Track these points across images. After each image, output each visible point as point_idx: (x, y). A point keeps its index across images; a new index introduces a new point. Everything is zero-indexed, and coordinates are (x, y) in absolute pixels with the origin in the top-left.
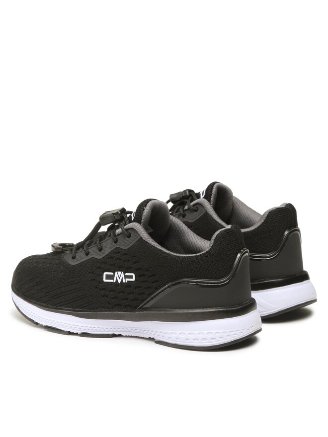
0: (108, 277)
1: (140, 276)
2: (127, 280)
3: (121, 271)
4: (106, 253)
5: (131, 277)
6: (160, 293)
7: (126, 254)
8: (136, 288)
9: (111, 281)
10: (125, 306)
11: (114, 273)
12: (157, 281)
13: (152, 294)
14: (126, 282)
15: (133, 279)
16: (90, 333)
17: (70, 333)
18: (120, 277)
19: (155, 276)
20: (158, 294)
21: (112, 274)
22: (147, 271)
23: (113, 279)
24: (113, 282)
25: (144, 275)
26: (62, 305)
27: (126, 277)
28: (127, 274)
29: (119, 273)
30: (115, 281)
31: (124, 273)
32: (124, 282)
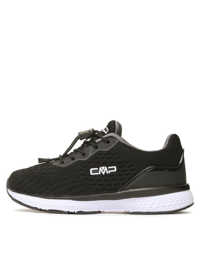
0: (93, 171)
1: (120, 167)
2: (110, 171)
3: (105, 166)
4: (90, 156)
5: (114, 169)
6: (137, 177)
7: (108, 154)
8: (117, 176)
9: (97, 174)
10: (110, 190)
11: (99, 168)
12: (134, 169)
13: (131, 178)
14: (109, 173)
15: (115, 170)
16: (84, 211)
17: (69, 213)
18: (103, 170)
19: (133, 166)
20: (135, 178)
21: (97, 169)
22: (126, 163)
23: (98, 172)
24: (98, 175)
25: (124, 166)
26: (61, 194)
27: (109, 170)
28: (109, 168)
29: (103, 168)
30: (100, 174)
31: (107, 167)
32: (107, 173)
